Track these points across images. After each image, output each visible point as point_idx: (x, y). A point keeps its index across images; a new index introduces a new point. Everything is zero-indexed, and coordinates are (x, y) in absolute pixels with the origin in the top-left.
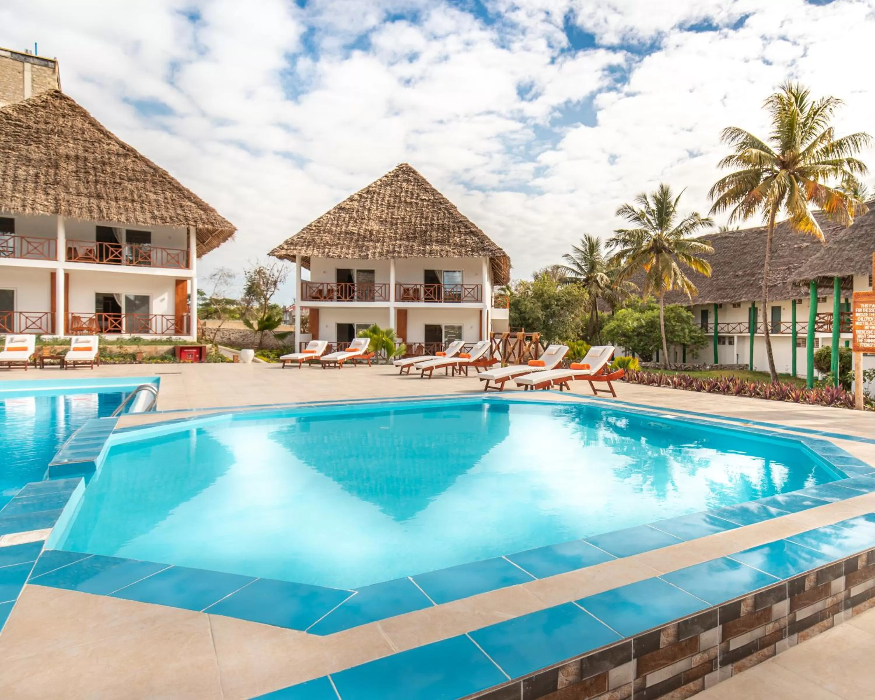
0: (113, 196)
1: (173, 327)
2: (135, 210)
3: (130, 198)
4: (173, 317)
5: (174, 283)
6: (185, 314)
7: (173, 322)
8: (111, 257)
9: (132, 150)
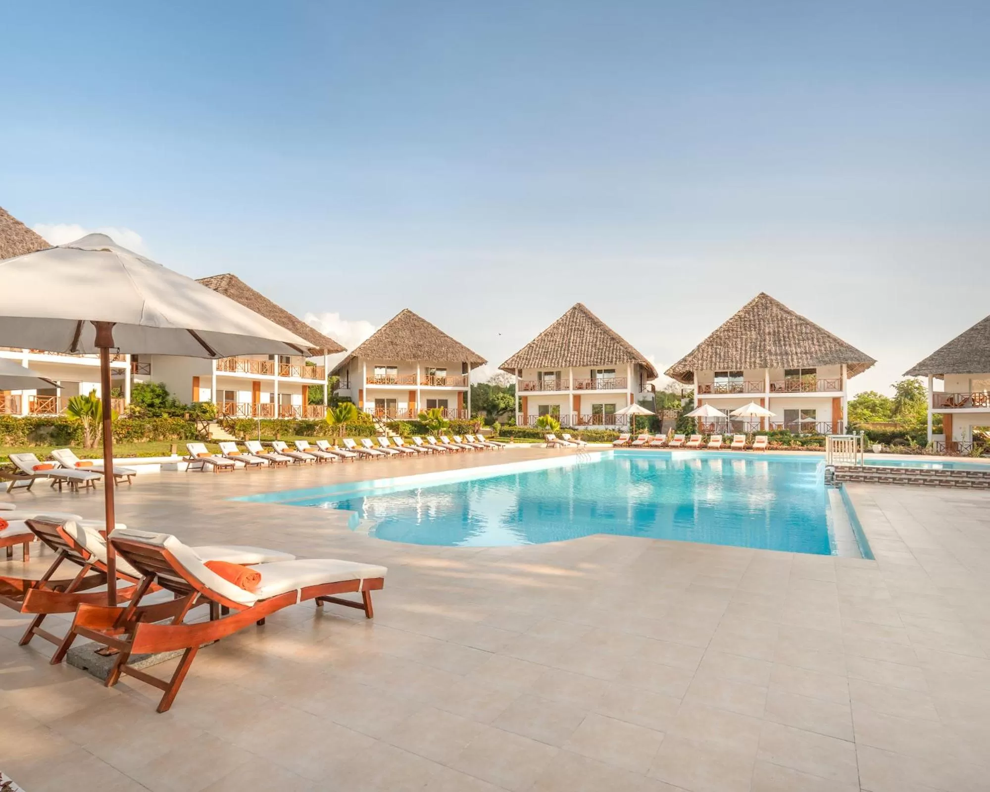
0: (794, 352)
1: (831, 430)
2: (807, 358)
3: (804, 351)
4: (831, 424)
5: (832, 400)
6: (839, 421)
7: (831, 426)
8: (793, 388)
9: (804, 320)
